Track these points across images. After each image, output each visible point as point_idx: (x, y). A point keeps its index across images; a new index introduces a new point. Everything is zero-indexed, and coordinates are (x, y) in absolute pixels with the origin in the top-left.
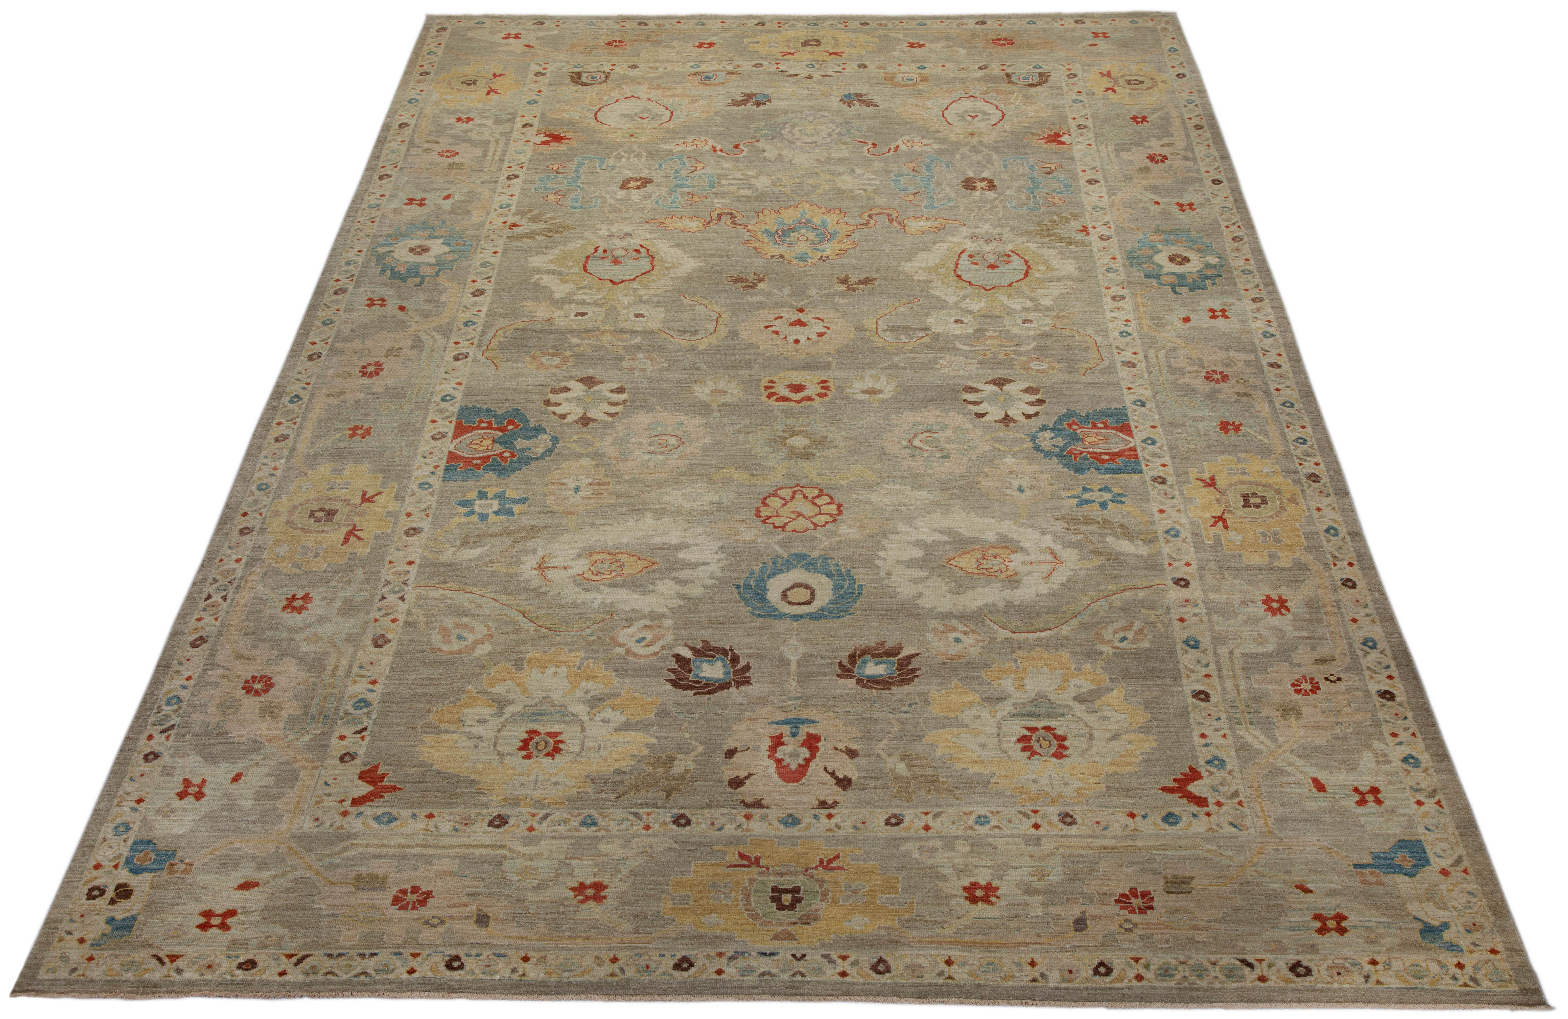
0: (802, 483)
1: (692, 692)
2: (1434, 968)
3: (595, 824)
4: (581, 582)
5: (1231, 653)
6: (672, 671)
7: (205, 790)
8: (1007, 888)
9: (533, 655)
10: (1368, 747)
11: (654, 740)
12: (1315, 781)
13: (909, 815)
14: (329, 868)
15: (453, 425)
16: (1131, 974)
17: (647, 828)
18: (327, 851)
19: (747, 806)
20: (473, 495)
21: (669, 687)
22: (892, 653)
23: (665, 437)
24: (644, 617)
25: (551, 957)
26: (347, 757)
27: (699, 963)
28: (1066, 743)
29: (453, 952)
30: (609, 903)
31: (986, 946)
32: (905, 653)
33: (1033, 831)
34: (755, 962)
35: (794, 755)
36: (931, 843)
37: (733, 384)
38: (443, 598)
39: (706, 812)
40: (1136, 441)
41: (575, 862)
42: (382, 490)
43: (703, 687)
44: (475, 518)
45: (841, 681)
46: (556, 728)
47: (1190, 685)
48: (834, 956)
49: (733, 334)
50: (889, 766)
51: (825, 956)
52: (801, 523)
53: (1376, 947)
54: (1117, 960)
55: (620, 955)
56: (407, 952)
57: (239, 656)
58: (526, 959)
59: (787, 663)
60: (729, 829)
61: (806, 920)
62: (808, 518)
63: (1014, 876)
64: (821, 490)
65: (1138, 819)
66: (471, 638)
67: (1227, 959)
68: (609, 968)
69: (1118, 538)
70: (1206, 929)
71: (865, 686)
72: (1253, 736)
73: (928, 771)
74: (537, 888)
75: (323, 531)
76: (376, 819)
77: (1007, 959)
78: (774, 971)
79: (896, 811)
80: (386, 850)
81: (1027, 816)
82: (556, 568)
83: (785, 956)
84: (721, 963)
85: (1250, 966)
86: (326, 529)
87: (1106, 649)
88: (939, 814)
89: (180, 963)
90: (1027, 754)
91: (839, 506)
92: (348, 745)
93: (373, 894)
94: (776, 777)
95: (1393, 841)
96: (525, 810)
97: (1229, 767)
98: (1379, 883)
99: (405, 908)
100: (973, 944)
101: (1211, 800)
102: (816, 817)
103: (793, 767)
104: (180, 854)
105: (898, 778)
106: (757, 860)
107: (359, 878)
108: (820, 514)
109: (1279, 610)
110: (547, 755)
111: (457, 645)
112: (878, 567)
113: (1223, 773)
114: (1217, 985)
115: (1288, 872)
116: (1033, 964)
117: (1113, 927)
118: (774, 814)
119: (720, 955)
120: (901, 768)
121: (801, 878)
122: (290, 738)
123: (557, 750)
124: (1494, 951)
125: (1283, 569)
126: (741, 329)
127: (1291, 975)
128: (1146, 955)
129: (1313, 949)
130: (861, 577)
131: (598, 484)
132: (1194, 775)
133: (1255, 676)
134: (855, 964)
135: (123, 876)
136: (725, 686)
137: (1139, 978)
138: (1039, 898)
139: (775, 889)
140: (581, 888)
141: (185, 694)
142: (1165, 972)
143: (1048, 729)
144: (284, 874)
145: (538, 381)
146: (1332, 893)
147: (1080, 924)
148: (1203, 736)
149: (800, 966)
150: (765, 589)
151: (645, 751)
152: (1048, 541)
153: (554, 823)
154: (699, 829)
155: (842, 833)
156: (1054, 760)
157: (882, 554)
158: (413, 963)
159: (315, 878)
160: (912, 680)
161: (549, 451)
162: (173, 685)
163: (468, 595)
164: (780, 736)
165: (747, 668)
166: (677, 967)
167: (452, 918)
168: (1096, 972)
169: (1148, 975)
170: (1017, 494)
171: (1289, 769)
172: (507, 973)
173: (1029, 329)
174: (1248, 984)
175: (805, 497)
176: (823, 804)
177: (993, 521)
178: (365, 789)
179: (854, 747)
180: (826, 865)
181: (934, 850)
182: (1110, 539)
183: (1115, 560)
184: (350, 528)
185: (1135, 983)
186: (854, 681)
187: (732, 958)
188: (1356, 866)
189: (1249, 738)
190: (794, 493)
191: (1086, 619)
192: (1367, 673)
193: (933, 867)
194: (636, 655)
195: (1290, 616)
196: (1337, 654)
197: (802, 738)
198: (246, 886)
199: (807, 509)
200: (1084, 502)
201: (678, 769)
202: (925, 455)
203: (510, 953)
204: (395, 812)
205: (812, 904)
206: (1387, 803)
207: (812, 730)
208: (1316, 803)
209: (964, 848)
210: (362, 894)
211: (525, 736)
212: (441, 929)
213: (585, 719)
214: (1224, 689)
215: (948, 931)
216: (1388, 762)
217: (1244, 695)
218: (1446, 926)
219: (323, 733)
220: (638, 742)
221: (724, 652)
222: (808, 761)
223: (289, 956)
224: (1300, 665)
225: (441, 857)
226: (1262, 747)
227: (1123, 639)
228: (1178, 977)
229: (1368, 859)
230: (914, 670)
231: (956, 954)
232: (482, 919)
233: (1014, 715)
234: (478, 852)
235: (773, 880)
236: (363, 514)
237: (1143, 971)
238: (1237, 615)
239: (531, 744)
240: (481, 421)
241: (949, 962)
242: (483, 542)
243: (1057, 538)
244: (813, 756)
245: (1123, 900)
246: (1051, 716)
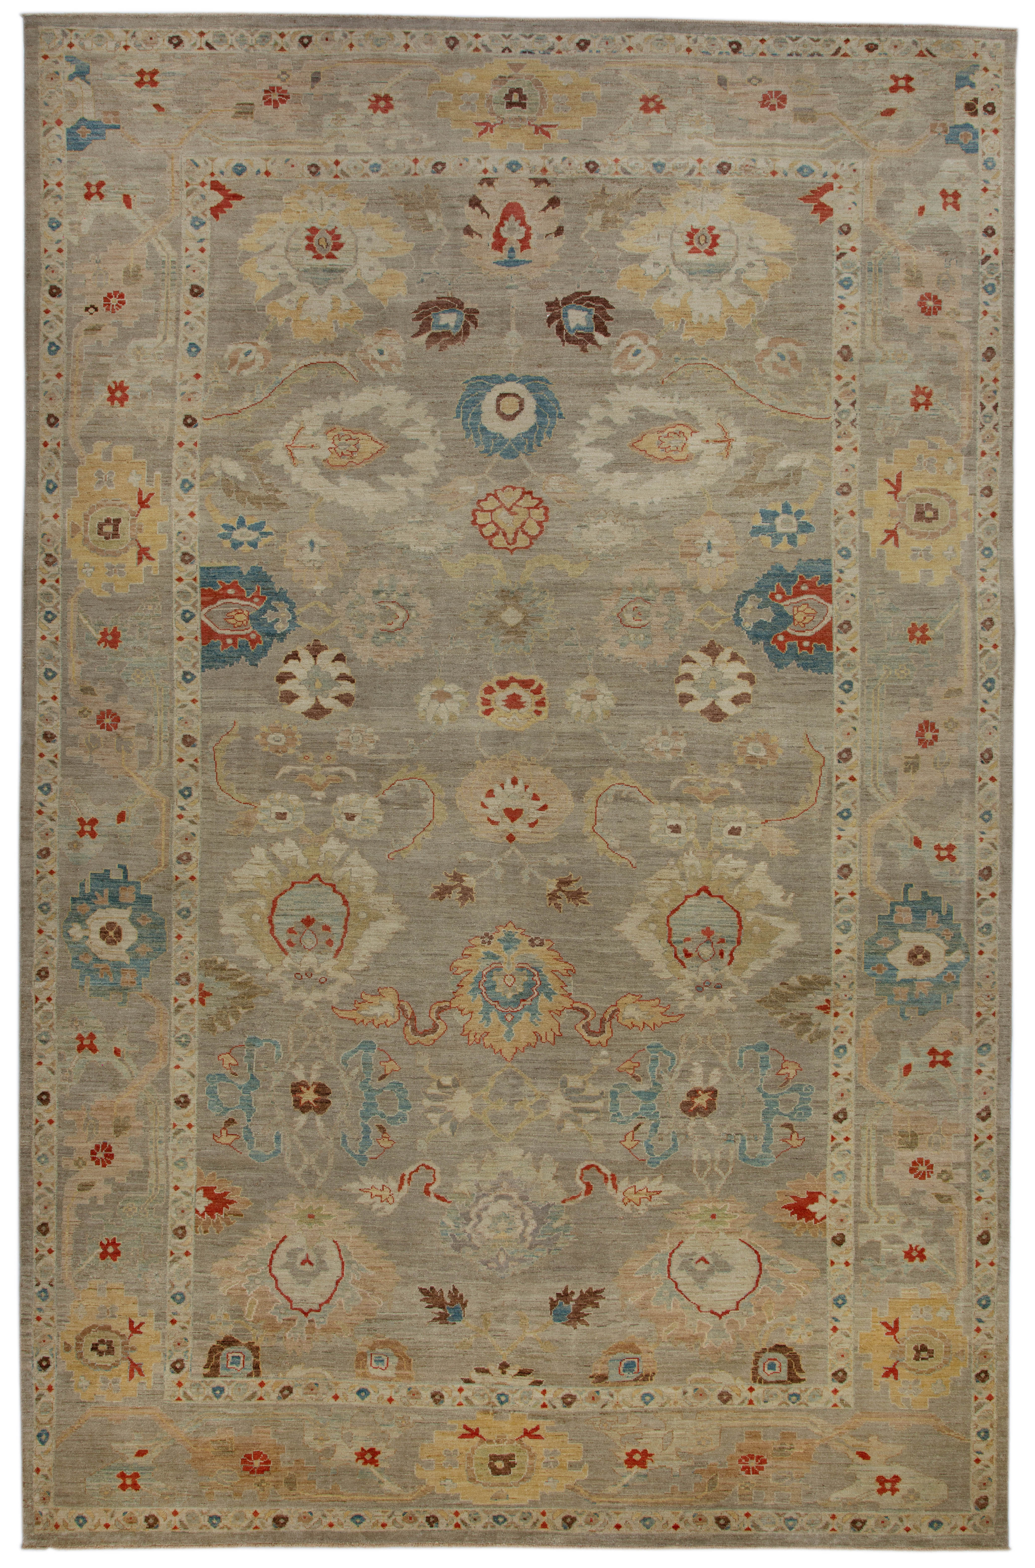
0: (507, 553)
1: (593, 294)
2: (88, 44)
3: (655, 165)
4: (692, 423)
5: (165, 338)
6: (610, 319)
7: (941, 200)
8: (363, 106)
9: (722, 337)
10: (82, 238)
11: (618, 244)
12: (129, 206)
13: (428, 174)
14: (836, 127)
15: (835, 643)
16: (287, 38)
17: (616, 161)
18: (841, 142)
19: (545, 181)
20: (801, 539)
21: (610, 300)
22: (435, 337)
23: (636, 623)
24: (636, 378)
25: (672, 51)
26: (845, 230)
27: (573, 45)
28: (306, 242)
29: (737, 56)
30: (637, 96)
31: (380, 59)
32: (424, 337)
33: (340, 158)
34: (537, 46)
35: (512, 230)
36: (414, 147)
37: (576, 708)
38: (804, 404)
39: (575, 176)
40: (200, 616)
41: (665, 131)
42: (883, 548)
43: (583, 300)
44: (794, 508)
45: (475, 306)
46: (693, 257)
47: (203, 302)
48: (483, 50)
49: (579, 795)
50: (440, 219)
51: (489, 51)
52: (509, 498)
53: (122, 60)
54: (295, 49)
55: (626, 53)
56: (769, 57)
57: (953, 337)
58: (689, 50)
59: (519, 327)
60: (558, 159)
61: (503, 79)
62: (502, 506)
63: (357, 118)
64: (490, 544)
65: (263, 170)
66: (773, 357)
67: (221, 49)
68: (632, 42)
69: (235, 478)
70: (232, 74)
71: (457, 301)
72: (166, 251)
73: (412, 214)
74: (688, 109)
75: (921, 491)
76: (812, 171)
77: (368, 49)
78: (523, 39)
79: (437, 176)
80: (800, 143)
81: (343, 173)
82: (716, 441)
83: (516, 51)
84: (559, 46)
85: (208, 44)
86: (918, 494)
87: (262, 343)
88: (407, 173)
89: (916, 50)
90: (337, 232)
91: (474, 522)
92: (846, 243)
93: (801, 105)
94: (525, 208)
95: (88, 149)
96: (707, 179)
97: (189, 218)
98: (106, 113)
99: (778, 93)
100: (390, 61)
101: (208, 187)
102: (496, 171)
103: (512, 218)
104: (942, 141)
105: (435, 207)
106: (536, 132)
107: (813, 119)
108: (491, 511)
109: (117, 388)
110: (696, 231)
111: (783, 348)
112: (442, 440)
113: (194, 213)
114: (232, 30)
115: (167, 123)
116: (351, 46)
117: (294, 75)
118: (524, 173)
119: (559, 52)
120: (432, 217)
121: (506, 116)
122: (892, 249)
123: (690, 235)
124: (45, 57)
125: (103, 438)
126: (571, 804)
127: (183, 37)
128: (275, 53)
129: (163, 58)
130: (455, 427)
131: (691, 555)
132: (216, 211)
133: (151, 312)
134: (470, 45)
135: (977, 122)
136: (567, 301)
137: (282, 35)
138: (342, 100)
139: (524, 106)
140: (659, 107)
141: (984, 297)
142: (265, 38)
143: (318, 257)
144: (865, 123)
145: (764, 714)
146: (140, 104)
147: (316, 79)
148: (202, 250)
149: (506, 43)
150: (538, 413)
151: (624, 233)
152: (295, 474)
153: (685, 167)
154: (579, 160)
155: (476, 156)
156: (317, 226)
157: (439, 458)
158: (762, 48)
159: (844, 118)
160: (420, 308)
161: (740, 604)
162: (996, 306)
163: (783, 408)
164: (523, 248)
165: (550, 321)
166: (587, 43)
167: (744, 84)
168: (310, 38)
169: (276, 37)
170: (317, 540)
171: (146, 217)
172: (701, 39)
173: (281, 803)
174: (212, 30)
175: (505, 535)
176: (490, 182)
177: (341, 502)
178: (826, 199)
179: (466, 237)
180: (487, 127)
181: (413, 141)
182: (242, 477)
183: (239, 452)
184: (900, 495)
185: (286, 31)
186: (466, 306)
187: (551, 49)
188: (118, 128)
189: (169, 248)
190: (515, 540)
191: (274, 377)
192: (64, 316)
193: (413, 126)
194: (639, 335)
195: (110, 381)
196: (82, 337)
197: (506, 247)
198: (889, 112)
199: (502, 516)
200: (257, 527)
201: (598, 215)
202: (394, 597)
203: (699, 55)
204: (800, 178)
205: (498, 93)
206: (82, 184)
207: (498, 254)
208: (132, 184)
209: (391, 143)
210: (809, 105)
211: (716, 249)
212: (749, 75)
213: (672, 267)
214: (178, 299)
215: (406, 71)
216: (71, 224)
217: (163, 292)
218: (71, 78)
219: (869, 253)
220: (630, 243)
221: (569, 340)
222: (501, 224)
223: (845, 55)
224: (114, 324)
225: (759, 137)
226: (161, 238)
227: (247, 354)
228: (257, 35)
229: (109, 133)
230: (418, 318)
231: (402, 53)
232: (722, 82)
233: (342, 271)
234: (734, 141)
235: (525, 114)
236: (892, 514)
237: (279, 40)
238: (152, 383)
239: (710, 242)
240: (809, 649)
241: (407, 46)
242: (782, 475)
243: (287, 478)
244: (498, 229)
245: (284, 97)
246: (315, 270)
